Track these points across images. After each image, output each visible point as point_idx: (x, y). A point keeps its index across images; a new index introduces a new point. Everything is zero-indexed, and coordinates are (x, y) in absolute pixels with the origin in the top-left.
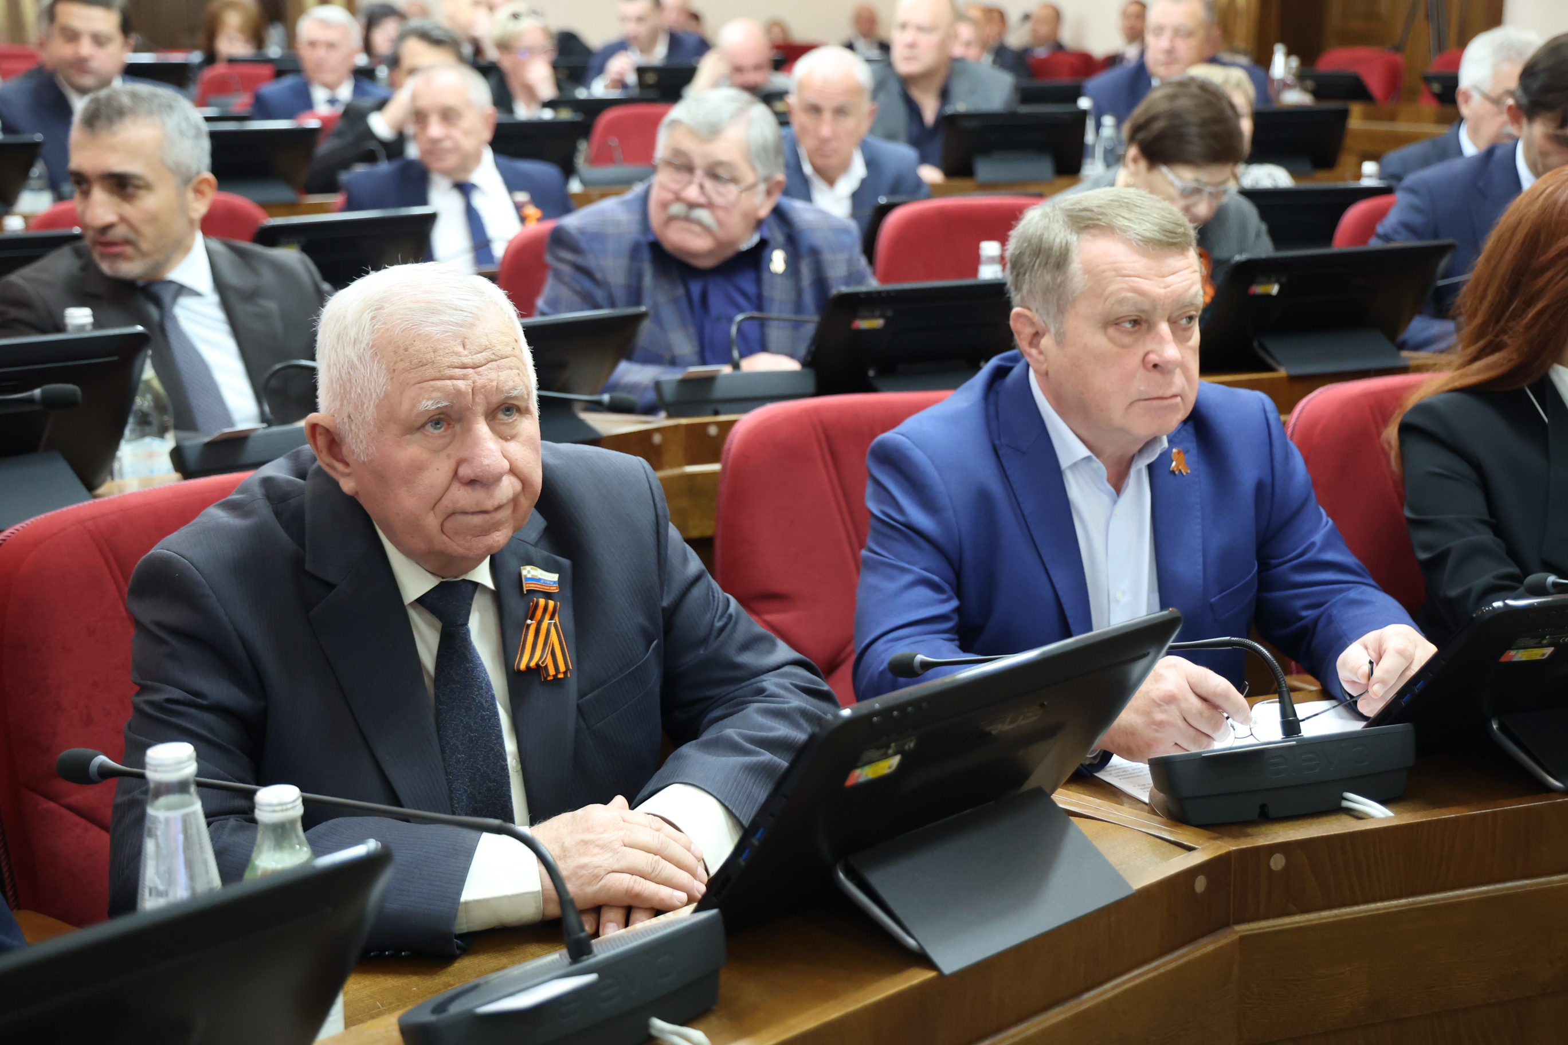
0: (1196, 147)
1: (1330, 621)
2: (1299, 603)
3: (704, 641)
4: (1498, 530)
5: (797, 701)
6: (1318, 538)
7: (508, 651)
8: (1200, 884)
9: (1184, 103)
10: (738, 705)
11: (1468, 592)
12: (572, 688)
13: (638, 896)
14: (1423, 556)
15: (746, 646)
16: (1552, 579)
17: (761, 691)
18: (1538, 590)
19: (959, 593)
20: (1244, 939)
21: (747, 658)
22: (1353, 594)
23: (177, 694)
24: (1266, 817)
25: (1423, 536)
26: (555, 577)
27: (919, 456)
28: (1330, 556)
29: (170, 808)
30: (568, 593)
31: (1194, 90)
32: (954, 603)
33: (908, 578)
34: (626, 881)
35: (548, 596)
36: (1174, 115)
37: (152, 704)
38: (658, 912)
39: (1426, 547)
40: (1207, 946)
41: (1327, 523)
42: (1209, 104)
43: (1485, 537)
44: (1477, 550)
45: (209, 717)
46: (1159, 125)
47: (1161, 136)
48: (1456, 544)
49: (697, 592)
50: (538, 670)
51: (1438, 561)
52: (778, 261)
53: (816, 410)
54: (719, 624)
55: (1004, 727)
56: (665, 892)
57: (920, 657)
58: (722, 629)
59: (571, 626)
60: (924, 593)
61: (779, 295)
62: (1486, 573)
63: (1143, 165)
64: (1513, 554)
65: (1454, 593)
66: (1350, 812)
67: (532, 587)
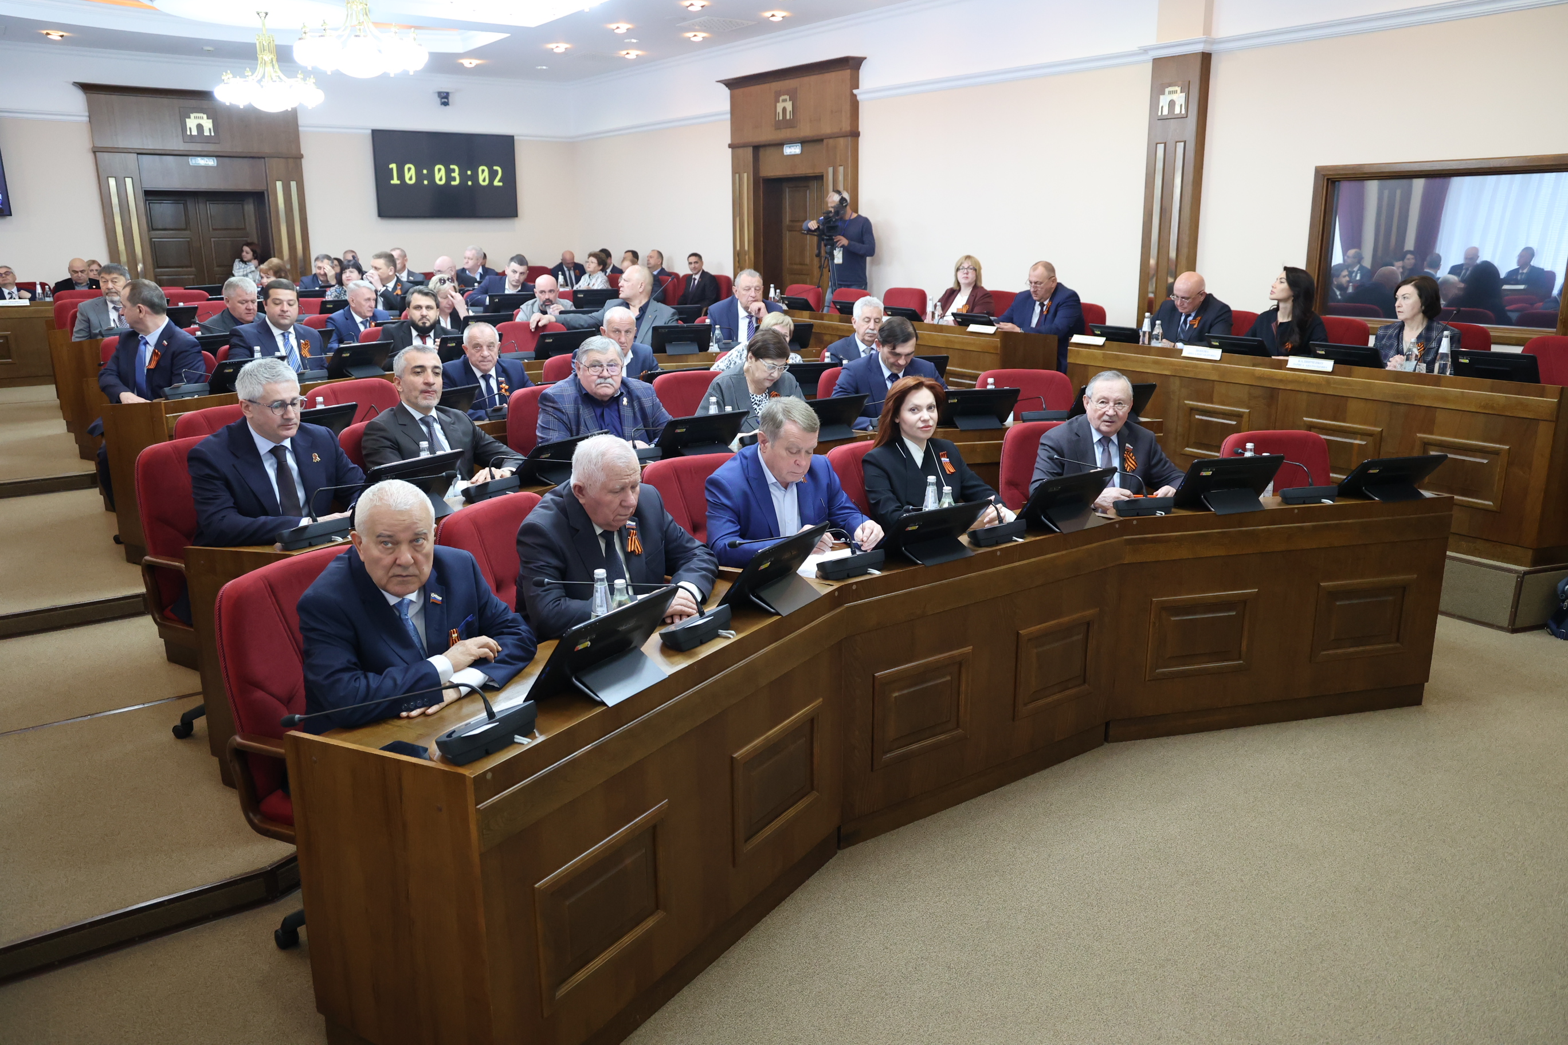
0: (772, 351)
1: (849, 524)
2: (839, 520)
3: (676, 540)
4: (894, 492)
5: (706, 557)
6: (844, 499)
7: (623, 547)
8: (836, 593)
9: (767, 336)
10: (689, 560)
11: (887, 512)
12: (643, 557)
13: (684, 611)
14: (873, 502)
15: (688, 542)
16: (911, 507)
17: (696, 554)
18: (908, 511)
19: (740, 524)
20: (848, 608)
21: (689, 545)
22: (855, 515)
23: (543, 563)
24: (849, 577)
25: (873, 495)
26: (634, 523)
27: (724, 482)
28: (847, 505)
29: (600, 585)
30: (638, 527)
31: (771, 332)
32: (739, 527)
33: (724, 520)
34: (680, 608)
35: (633, 529)
36: (764, 341)
37: (534, 566)
38: (689, 616)
39: (873, 499)
40: (839, 610)
41: (845, 495)
42: (776, 337)
43: (891, 495)
44: (888, 499)
45: (552, 569)
46: (759, 344)
47: (759, 349)
48: (883, 497)
49: (672, 525)
50: (633, 552)
51: (878, 503)
52: (625, 401)
53: (672, 463)
54: (679, 535)
55: (787, 556)
56: (690, 610)
57: (738, 542)
58: (681, 536)
59: (640, 537)
60: (729, 524)
61: (627, 413)
62: (893, 506)
63: (754, 359)
64: (899, 500)
65: (883, 513)
66: (870, 574)
67: (629, 527)
